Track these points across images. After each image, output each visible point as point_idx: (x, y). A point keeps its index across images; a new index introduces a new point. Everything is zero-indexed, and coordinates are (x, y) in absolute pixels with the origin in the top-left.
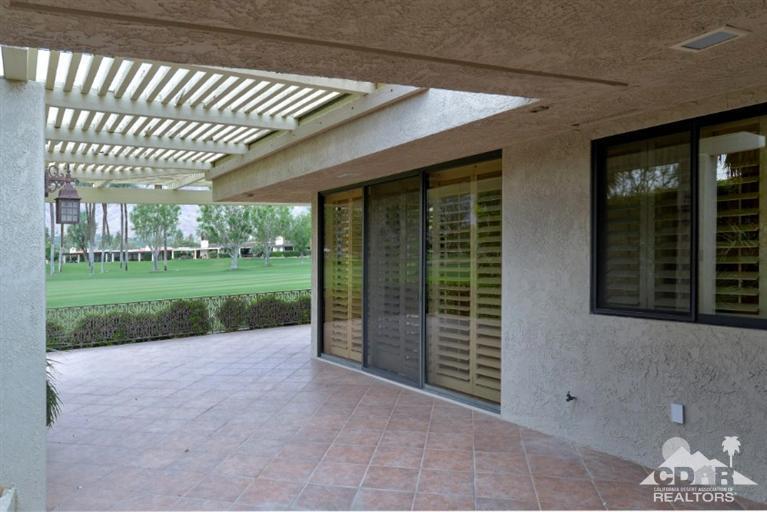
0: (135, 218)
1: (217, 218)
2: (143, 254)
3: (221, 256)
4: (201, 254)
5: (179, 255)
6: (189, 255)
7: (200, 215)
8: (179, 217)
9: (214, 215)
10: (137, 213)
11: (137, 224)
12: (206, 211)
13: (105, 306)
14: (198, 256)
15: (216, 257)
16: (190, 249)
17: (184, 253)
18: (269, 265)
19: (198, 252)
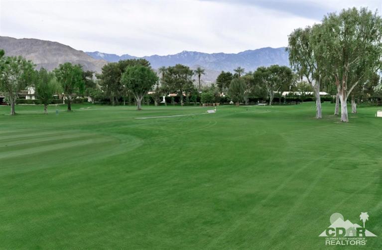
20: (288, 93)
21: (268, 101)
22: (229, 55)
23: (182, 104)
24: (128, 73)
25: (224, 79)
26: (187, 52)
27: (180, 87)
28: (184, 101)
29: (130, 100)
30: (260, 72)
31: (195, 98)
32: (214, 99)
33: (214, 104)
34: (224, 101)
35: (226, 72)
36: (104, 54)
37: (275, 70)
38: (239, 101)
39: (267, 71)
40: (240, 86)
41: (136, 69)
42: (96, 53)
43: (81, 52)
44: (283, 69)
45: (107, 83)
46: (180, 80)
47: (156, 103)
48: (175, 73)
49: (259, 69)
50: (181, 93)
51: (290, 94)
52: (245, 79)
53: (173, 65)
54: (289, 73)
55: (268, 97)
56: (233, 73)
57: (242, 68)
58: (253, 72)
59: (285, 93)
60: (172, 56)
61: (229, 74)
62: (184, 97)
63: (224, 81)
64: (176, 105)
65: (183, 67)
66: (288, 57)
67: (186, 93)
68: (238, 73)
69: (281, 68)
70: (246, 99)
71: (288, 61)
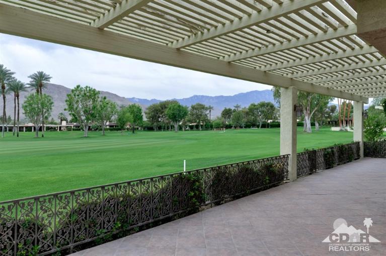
0: (25, 107)
1: (76, 109)
2: (27, 127)
3: (74, 130)
4: (62, 129)
5: (48, 129)
6: (55, 129)
7: (67, 107)
8: (52, 108)
9: (75, 107)
10: (26, 104)
11: (26, 110)
12: (70, 105)
13: (103, 187)
14: (60, 129)
15: (70, 130)
16: (56, 126)
17: (52, 128)
18: (104, 135)
19: (60, 127)
20: (271, 121)
21: (258, 127)
22: (227, 97)
23: (201, 129)
24: (170, 109)
25: (227, 113)
26: (196, 96)
27: (199, 118)
28: (202, 128)
29: (166, 128)
30: (253, 106)
31: (209, 126)
32: (222, 126)
33: (222, 129)
34: (229, 127)
35: (228, 108)
36: (139, 99)
37: (263, 105)
38: (238, 126)
39: (257, 106)
40: (240, 116)
41: (175, 106)
42: (133, 98)
43: (124, 98)
44: (268, 104)
45: (151, 117)
46: (199, 114)
47: (183, 129)
48: (196, 109)
49: (252, 105)
50: (199, 122)
51: (273, 122)
52: (243, 112)
53: (194, 104)
54: (272, 106)
55: (258, 123)
56: (233, 108)
57: (239, 105)
58: (247, 107)
59: (269, 121)
60: (186, 99)
61: (230, 110)
62: (202, 125)
63: (226, 115)
64: (196, 130)
65: (201, 105)
66: (273, 95)
67: (203, 123)
68: (236, 109)
69: (266, 103)
70: (243, 125)
71: (273, 97)
